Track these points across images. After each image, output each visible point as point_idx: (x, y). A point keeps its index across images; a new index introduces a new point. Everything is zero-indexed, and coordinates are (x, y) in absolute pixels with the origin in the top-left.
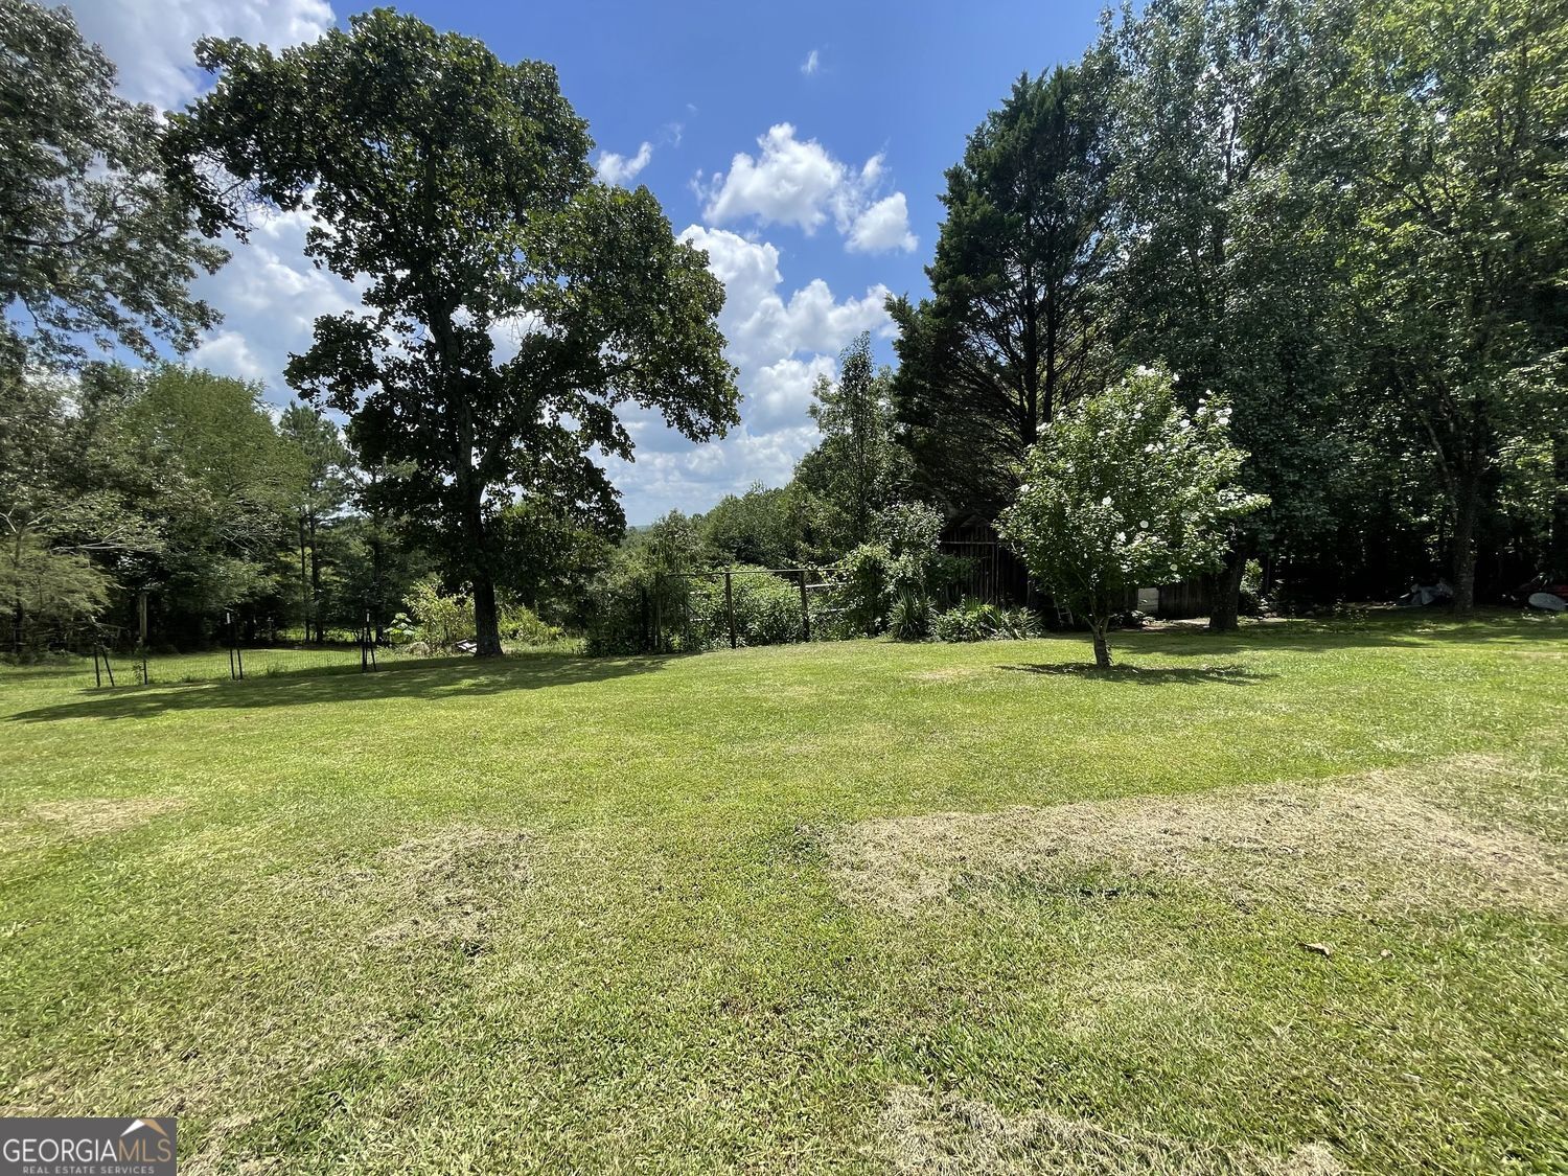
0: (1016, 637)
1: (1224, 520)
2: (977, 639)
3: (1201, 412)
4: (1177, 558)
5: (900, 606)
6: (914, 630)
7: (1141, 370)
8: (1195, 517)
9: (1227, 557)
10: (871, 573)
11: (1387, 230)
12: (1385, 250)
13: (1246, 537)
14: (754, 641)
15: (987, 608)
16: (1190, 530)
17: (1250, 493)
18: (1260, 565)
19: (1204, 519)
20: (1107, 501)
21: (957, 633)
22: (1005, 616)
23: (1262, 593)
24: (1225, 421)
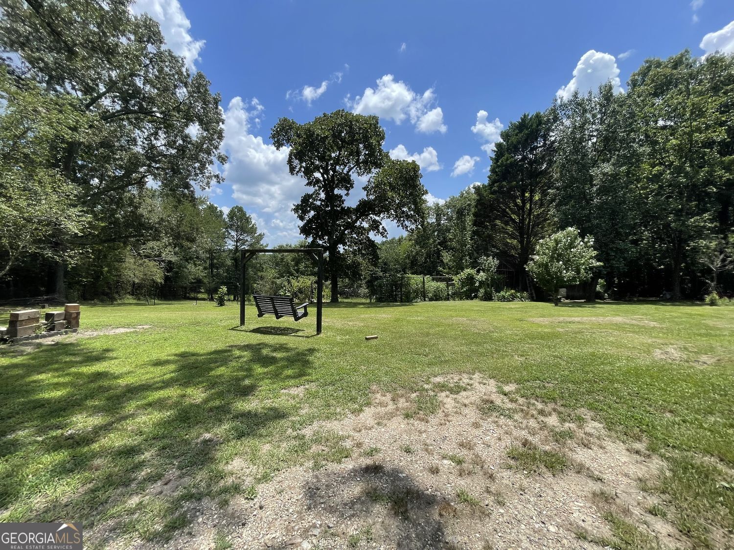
0: (522, 301)
1: (591, 269)
2: (510, 301)
3: (586, 240)
4: (579, 277)
5: (482, 291)
6: (488, 298)
7: (570, 228)
8: (584, 267)
9: (591, 278)
10: (470, 279)
11: (651, 169)
12: (651, 174)
13: (597, 273)
14: (431, 300)
15: (513, 291)
16: (582, 271)
17: (598, 261)
18: (605, 281)
19: (586, 268)
20: (561, 263)
21: (503, 299)
22: (518, 294)
23: (605, 292)
24: (592, 243)
